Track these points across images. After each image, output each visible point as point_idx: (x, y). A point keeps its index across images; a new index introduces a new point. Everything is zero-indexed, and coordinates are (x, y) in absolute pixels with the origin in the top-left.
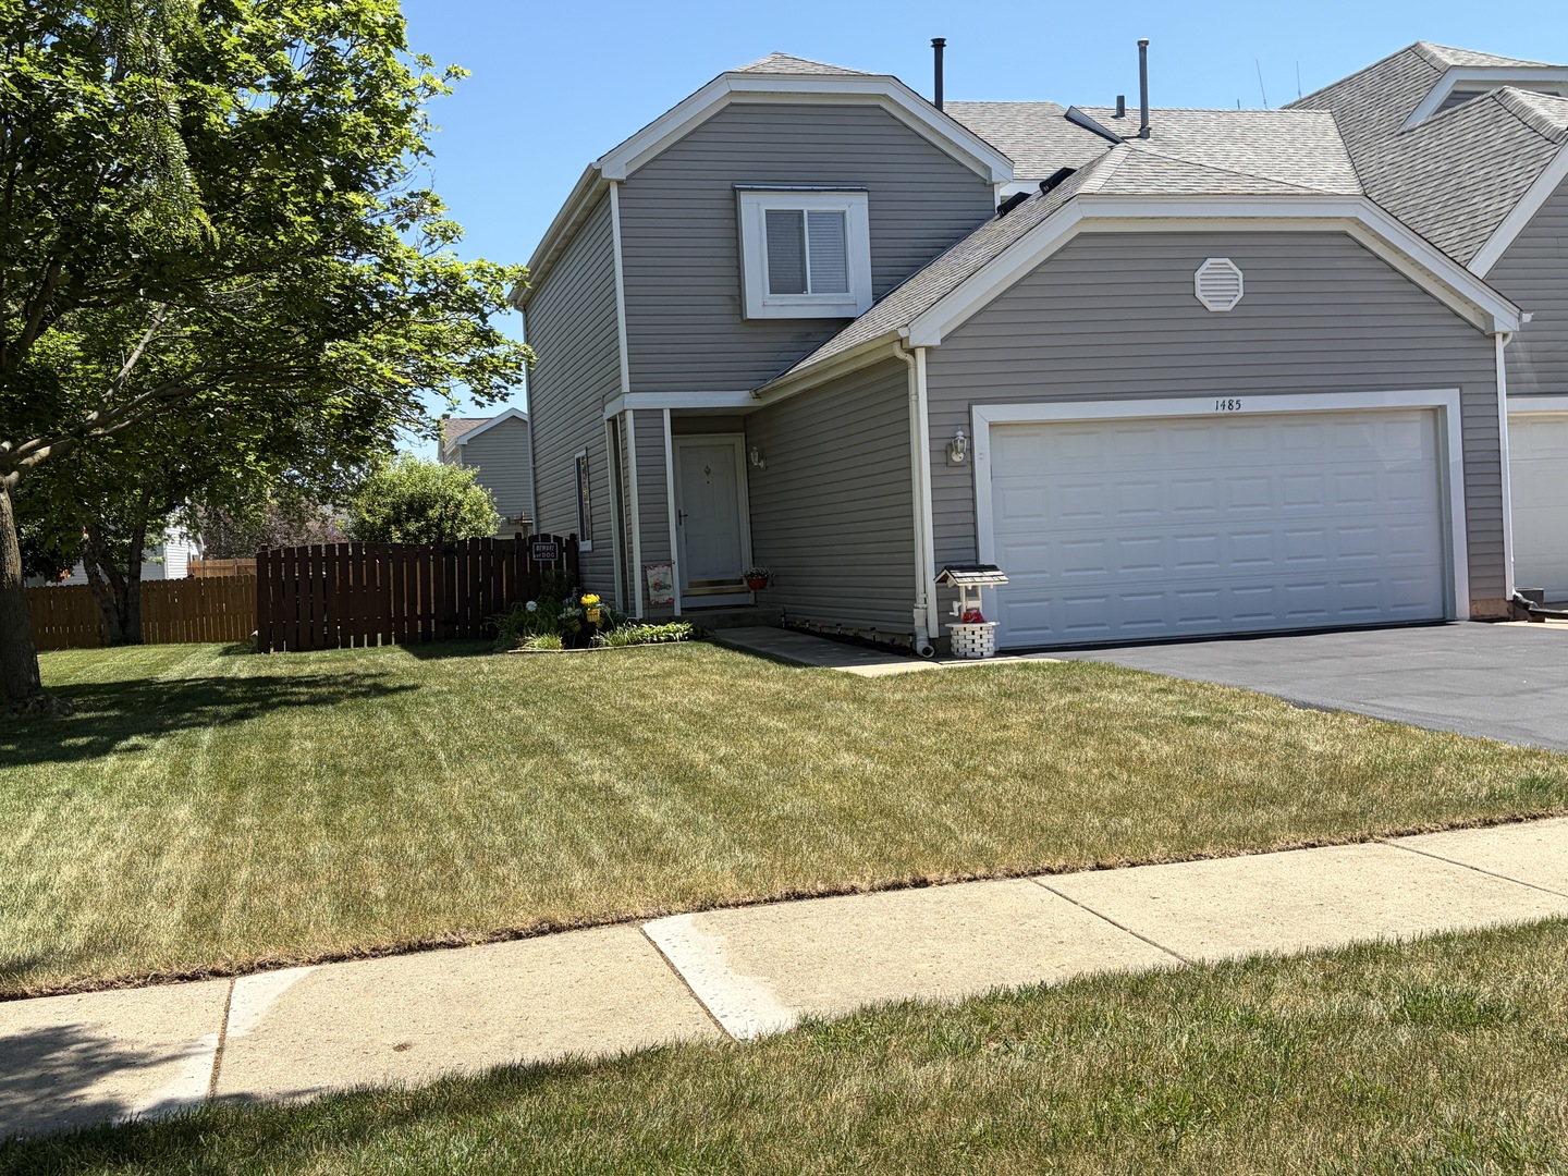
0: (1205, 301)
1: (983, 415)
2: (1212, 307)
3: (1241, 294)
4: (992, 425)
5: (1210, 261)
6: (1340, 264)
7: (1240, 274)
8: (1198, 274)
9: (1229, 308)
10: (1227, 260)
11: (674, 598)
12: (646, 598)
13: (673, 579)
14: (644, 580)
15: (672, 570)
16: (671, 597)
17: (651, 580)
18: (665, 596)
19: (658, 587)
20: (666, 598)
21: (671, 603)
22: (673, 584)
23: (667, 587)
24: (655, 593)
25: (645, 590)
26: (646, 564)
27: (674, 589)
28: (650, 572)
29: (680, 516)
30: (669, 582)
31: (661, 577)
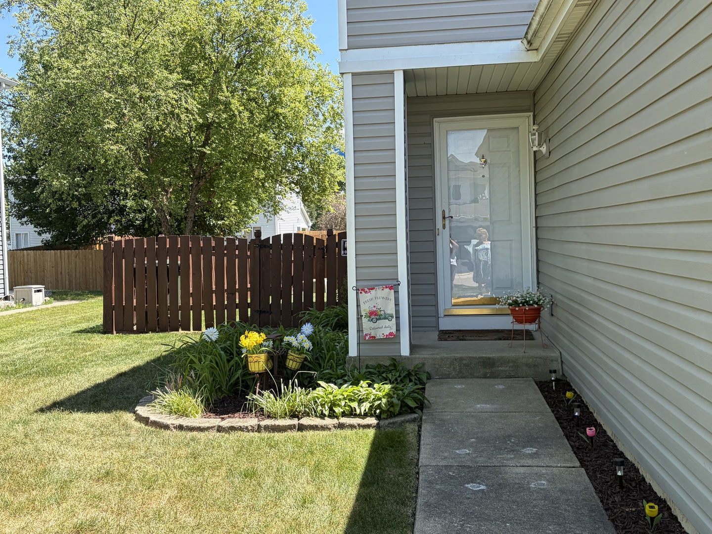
11: (398, 330)
12: (360, 330)
13: (397, 305)
14: (358, 306)
15: (397, 292)
16: (394, 330)
17: (365, 308)
18: (386, 328)
19: (375, 316)
20: (387, 332)
21: (394, 339)
22: (397, 312)
23: (387, 317)
24: (371, 324)
25: (359, 318)
26: (361, 283)
27: (398, 318)
28: (364, 297)
29: (444, 218)
30: (391, 310)
31: (380, 304)
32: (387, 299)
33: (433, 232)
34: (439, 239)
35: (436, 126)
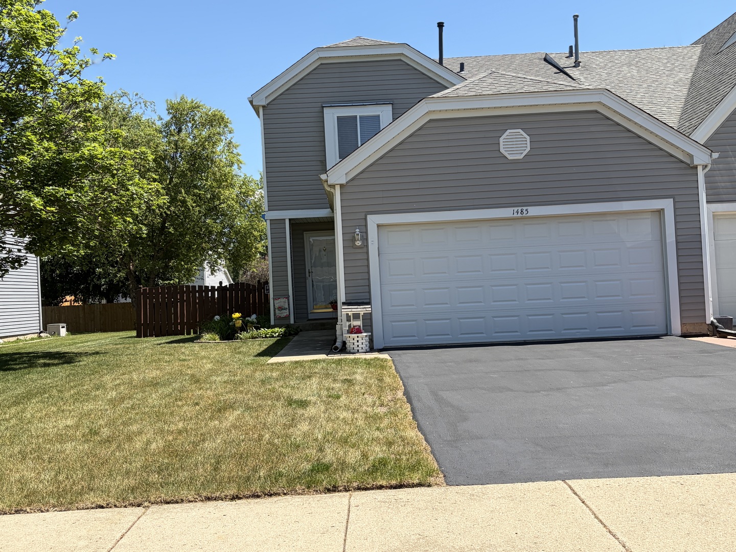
0: (506, 154)
1: (373, 221)
2: (510, 157)
3: (529, 149)
4: (378, 226)
5: (509, 131)
6: (593, 129)
7: (528, 138)
8: (501, 140)
9: (521, 157)
10: (520, 130)
11: (289, 314)
12: (275, 315)
13: (289, 305)
14: (274, 305)
15: (288, 300)
16: (288, 314)
17: (277, 306)
18: (285, 313)
19: (281, 309)
20: (285, 314)
21: (288, 317)
22: (289, 307)
23: (285, 309)
24: (279, 312)
25: (274, 310)
26: (275, 297)
27: (289, 310)
28: (276, 301)
29: (309, 272)
30: (286, 306)
31: (282, 304)
32: (285, 302)
33: (305, 278)
34: (307, 281)
35: (305, 235)
